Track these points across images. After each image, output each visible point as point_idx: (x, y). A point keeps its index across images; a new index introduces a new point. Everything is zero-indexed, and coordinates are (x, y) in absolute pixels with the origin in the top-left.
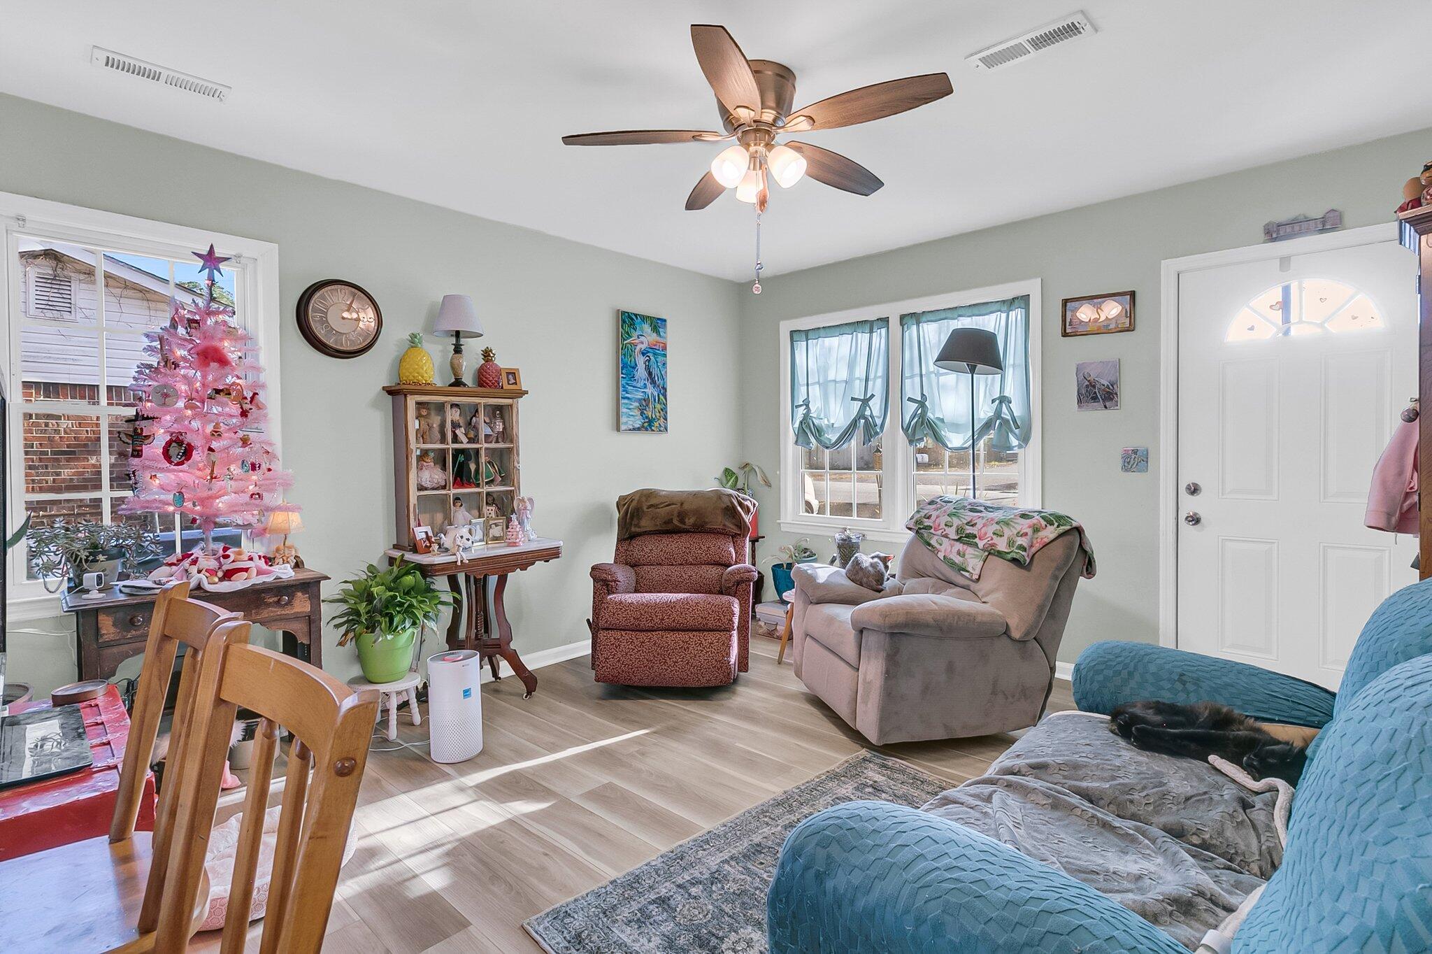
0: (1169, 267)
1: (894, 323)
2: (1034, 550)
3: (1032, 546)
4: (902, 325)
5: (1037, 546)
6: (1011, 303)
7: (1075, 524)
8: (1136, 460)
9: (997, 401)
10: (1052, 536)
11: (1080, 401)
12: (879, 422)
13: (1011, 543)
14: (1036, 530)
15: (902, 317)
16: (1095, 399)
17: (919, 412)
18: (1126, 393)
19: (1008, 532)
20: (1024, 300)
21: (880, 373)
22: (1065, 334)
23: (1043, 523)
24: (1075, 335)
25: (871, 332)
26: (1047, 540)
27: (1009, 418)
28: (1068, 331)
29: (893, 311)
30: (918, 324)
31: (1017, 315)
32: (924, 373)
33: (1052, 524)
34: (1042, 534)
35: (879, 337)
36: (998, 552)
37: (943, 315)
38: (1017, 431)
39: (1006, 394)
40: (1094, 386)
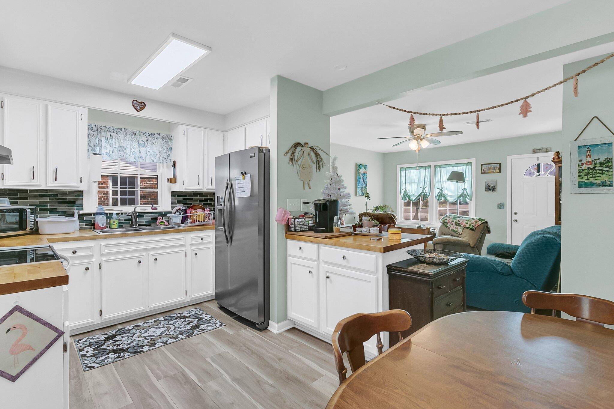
0: (509, 158)
1: (433, 167)
2: (476, 227)
3: (475, 226)
4: (435, 168)
5: (477, 226)
6: (467, 164)
7: (486, 221)
8: (501, 206)
9: (463, 190)
10: (480, 223)
11: (486, 190)
12: (428, 194)
13: (470, 225)
14: (476, 222)
15: (435, 166)
16: (490, 190)
17: (440, 192)
18: (498, 188)
19: (469, 223)
20: (470, 164)
21: (428, 181)
22: (482, 173)
23: (478, 220)
24: (485, 173)
25: (426, 169)
26: (479, 224)
27: (466, 194)
28: (483, 172)
29: (433, 164)
30: (440, 168)
31: (469, 167)
32: (442, 181)
33: (480, 221)
34: (477, 223)
35: (428, 170)
36: (467, 227)
37: (447, 166)
38: (468, 198)
39: (466, 188)
40: (490, 187)
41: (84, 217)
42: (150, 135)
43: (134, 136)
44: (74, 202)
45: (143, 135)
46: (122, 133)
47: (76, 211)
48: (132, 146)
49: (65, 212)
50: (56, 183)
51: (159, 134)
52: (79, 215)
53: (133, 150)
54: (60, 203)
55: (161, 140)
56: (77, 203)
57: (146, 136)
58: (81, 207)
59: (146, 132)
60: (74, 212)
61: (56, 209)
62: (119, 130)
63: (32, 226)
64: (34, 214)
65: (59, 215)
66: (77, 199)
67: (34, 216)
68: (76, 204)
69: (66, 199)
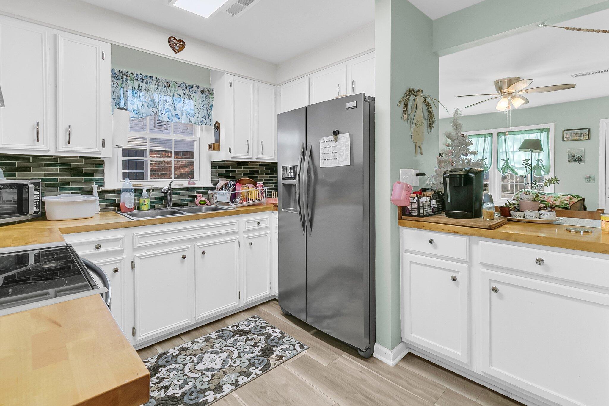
0: (602, 122)
1: (495, 135)
2: (570, 205)
3: (570, 204)
4: (498, 136)
5: (571, 204)
6: (542, 130)
7: (583, 198)
8: (589, 179)
9: (537, 161)
10: (576, 201)
11: (569, 161)
12: (489, 166)
13: (561, 203)
14: (571, 199)
15: (498, 134)
16: (575, 160)
17: (506, 163)
18: (587, 158)
19: (559, 200)
20: (548, 130)
21: (488, 150)
22: (564, 141)
23: (572, 197)
24: (568, 141)
25: (485, 138)
26: (575, 202)
27: (542, 166)
28: (564, 140)
29: (495, 132)
30: (505, 135)
31: (544, 134)
32: (507, 151)
33: (575, 198)
34: (572, 200)
35: (488, 139)
36: (557, 205)
37: (515, 133)
38: (544, 170)
39: (540, 158)
40: (575, 157)
41: (106, 195)
42: (188, 88)
43: (167, 88)
44: (93, 175)
45: (179, 87)
46: (153, 82)
47: (95, 187)
48: (165, 102)
49: (81, 189)
50: (70, 148)
51: (198, 87)
52: (99, 193)
53: (166, 106)
54: (74, 175)
55: (199, 94)
56: (97, 176)
57: (183, 88)
58: (101, 182)
59: (183, 83)
60: (92, 189)
61: (69, 184)
62: (149, 79)
63: (36, 209)
64: (39, 192)
65: (72, 193)
66: (96, 171)
67: (39, 194)
68: (95, 177)
69: (81, 171)
